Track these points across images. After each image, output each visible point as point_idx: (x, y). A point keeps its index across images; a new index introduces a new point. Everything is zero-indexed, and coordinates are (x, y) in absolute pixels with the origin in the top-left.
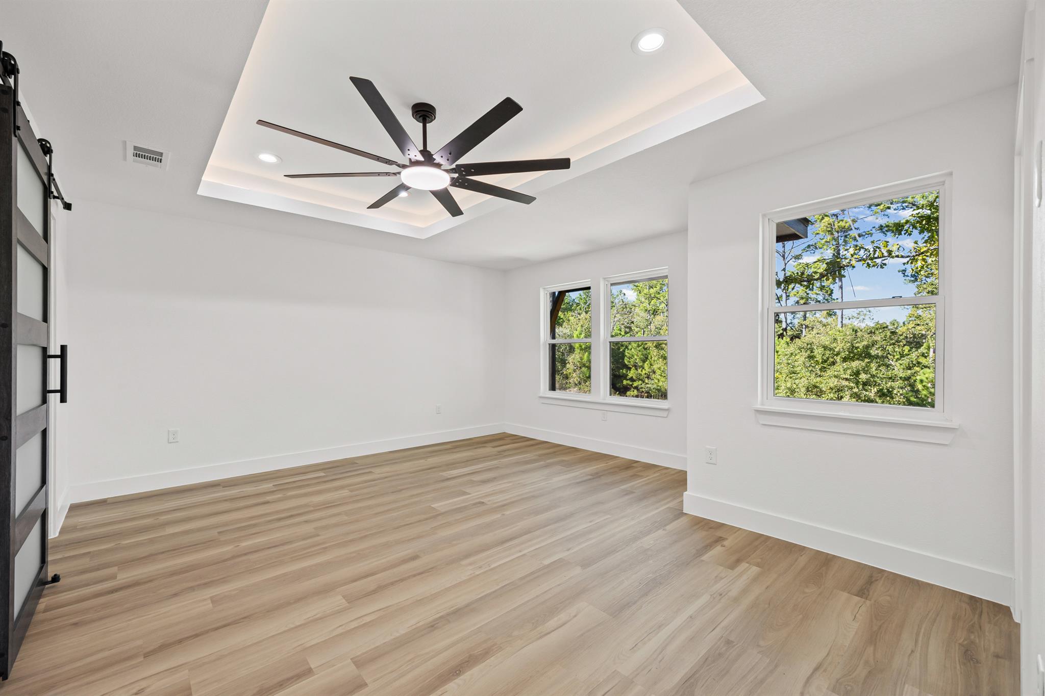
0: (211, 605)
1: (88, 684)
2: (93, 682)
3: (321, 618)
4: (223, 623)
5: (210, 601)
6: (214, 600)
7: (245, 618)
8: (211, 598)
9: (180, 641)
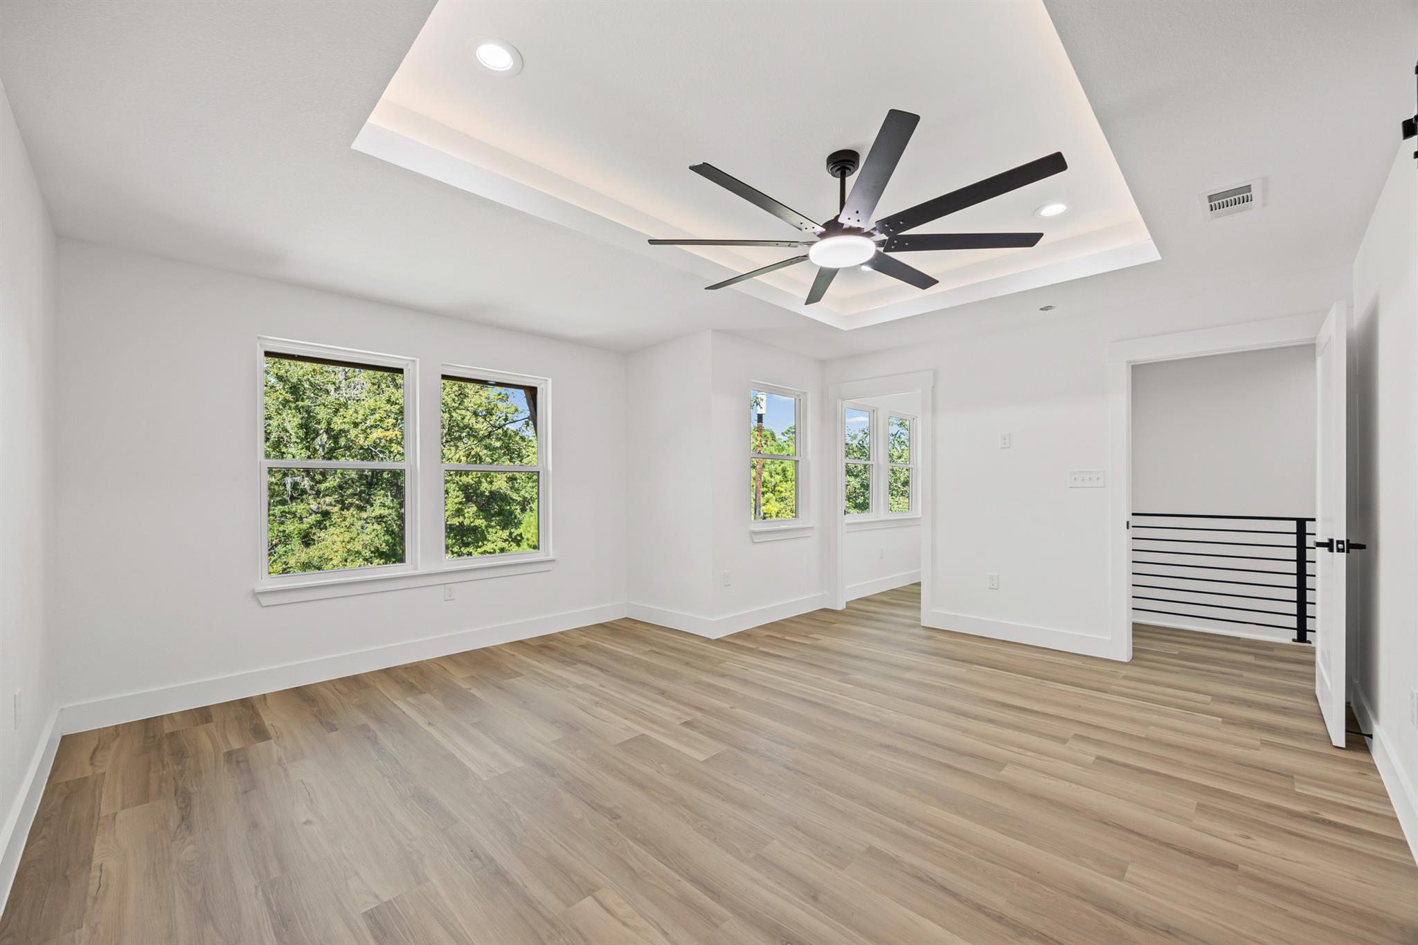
0: (1129, 868)
1: (1309, 885)
2: (1302, 882)
3: (1045, 773)
4: (1133, 837)
5: (1127, 875)
6: (1120, 872)
7: (1105, 823)
8: (1121, 878)
9: (1190, 853)
